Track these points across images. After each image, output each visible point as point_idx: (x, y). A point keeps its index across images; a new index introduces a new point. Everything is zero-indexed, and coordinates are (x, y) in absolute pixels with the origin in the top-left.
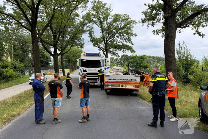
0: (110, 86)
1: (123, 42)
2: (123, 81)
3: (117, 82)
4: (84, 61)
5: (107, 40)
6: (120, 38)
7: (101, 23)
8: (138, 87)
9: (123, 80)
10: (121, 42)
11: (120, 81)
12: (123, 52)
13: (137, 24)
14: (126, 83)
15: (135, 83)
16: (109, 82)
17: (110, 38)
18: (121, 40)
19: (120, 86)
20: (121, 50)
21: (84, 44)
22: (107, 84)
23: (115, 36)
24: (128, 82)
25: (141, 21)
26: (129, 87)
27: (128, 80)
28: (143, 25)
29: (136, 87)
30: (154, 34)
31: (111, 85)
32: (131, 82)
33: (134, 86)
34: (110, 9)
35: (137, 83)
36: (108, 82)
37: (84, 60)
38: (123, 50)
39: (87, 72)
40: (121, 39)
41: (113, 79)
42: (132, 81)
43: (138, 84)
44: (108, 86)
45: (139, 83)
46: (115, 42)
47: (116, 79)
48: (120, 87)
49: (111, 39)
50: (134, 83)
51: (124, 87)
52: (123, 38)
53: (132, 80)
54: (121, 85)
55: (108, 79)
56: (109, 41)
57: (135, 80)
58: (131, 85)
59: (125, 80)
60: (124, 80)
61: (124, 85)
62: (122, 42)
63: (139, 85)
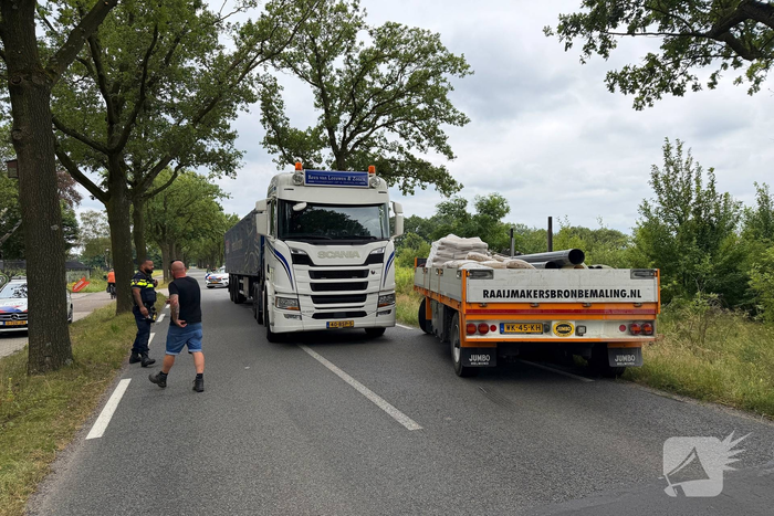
0: (493, 328)
1: (409, 147)
2: (570, 300)
3: (535, 310)
4: (296, 208)
5: (348, 135)
6: (398, 129)
7: (320, 62)
8: (646, 329)
9: (567, 294)
10: (401, 149)
11: (550, 300)
12: (405, 193)
13: (467, 76)
14: (587, 311)
15: (631, 307)
16: (489, 307)
17: (358, 130)
18: (403, 143)
19: (547, 330)
20: (396, 185)
21: (238, 154)
22: (476, 319)
23: (379, 122)
24: (593, 307)
25: (554, 30)
26: (597, 332)
27: (594, 293)
28: (568, 45)
29: (635, 333)
30: (612, 89)
31: (502, 325)
32: (614, 307)
33: (622, 328)
34: (356, 7)
35: (644, 307)
36: (482, 309)
37: (295, 203)
38: (405, 185)
39: (312, 265)
40: (402, 135)
41: (515, 294)
42: (616, 300)
43: (648, 312)
44: (484, 333)
45: (652, 307)
46: (374, 150)
47: (529, 293)
48: (554, 336)
49: (360, 135)
50: (627, 312)
51: (572, 337)
52: (411, 130)
53: (616, 293)
54: (554, 324)
55: (485, 293)
56: (352, 143)
57: (633, 293)
58: (609, 323)
59: (581, 294)
60: (574, 294)
61: (573, 325)
62: (405, 146)
63: (650, 318)
